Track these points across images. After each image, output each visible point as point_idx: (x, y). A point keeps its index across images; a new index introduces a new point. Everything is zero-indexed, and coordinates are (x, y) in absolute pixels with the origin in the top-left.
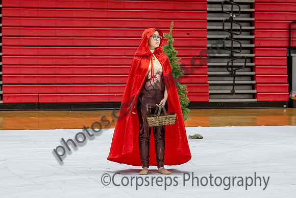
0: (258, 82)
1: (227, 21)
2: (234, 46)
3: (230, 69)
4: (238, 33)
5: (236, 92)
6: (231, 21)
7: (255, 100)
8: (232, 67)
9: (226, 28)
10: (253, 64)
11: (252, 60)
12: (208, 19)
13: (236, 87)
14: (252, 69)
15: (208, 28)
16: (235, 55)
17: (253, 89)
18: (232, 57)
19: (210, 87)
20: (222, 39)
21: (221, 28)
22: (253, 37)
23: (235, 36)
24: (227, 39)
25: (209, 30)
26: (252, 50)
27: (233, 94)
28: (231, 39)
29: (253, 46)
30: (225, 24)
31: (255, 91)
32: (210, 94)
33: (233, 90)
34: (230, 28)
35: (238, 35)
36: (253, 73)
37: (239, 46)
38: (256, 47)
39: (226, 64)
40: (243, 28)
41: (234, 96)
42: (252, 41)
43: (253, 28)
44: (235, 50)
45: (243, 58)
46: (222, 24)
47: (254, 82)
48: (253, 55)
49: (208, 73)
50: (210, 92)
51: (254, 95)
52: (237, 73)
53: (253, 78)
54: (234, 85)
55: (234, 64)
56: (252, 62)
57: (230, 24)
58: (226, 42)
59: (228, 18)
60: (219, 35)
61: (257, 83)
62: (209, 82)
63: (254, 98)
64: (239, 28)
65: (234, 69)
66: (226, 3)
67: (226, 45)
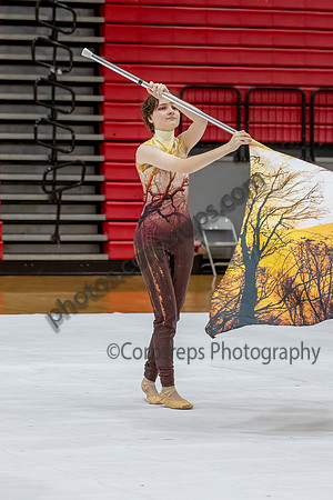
0: (111, 216)
1: (43, 83)
2: (58, 137)
3: (49, 188)
4: (68, 109)
5: (63, 238)
6: (51, 82)
7: (105, 257)
8: (54, 183)
9: (40, 97)
10: (100, 178)
11: (98, 168)
13: (62, 228)
14: (98, 188)
16: (61, 157)
17: (100, 232)
18: (54, 163)
19: (5, 228)
20: (31, 122)
21: (30, 97)
22: (100, 118)
23: (61, 117)
24: (43, 122)
26: (97, 147)
27: (55, 243)
28: (51, 121)
29: (100, 137)
30: (39, 88)
31: (104, 238)
32: (6, 242)
33: (56, 235)
34: (50, 98)
35: (67, 113)
36: (101, 198)
37: (69, 137)
38: (106, 140)
39: (40, 177)
40: (78, 98)
41: (59, 247)
42: (97, 127)
43: (100, 98)
44: (61, 147)
45: (78, 163)
46: (32, 88)
47: (102, 217)
48: (101, 158)
49: (2, 197)
50: (5, 238)
51: (102, 247)
52: (64, 198)
53: (99, 207)
54: (57, 223)
55: (59, 178)
56: (97, 173)
57: (49, 89)
58: (40, 128)
59: (45, 77)
61: (108, 220)
62: (3, 217)
63: (102, 252)
64: (69, 98)
65: (57, 187)
66: (41, 42)
67: (40, 136)
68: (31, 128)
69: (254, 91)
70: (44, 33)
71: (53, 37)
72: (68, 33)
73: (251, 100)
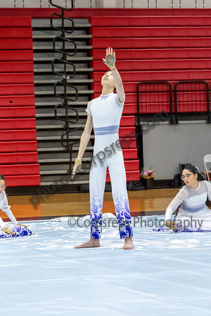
1: (59, 84)
2: (69, 114)
3: (65, 144)
4: (74, 98)
6: (64, 83)
8: (67, 141)
9: (57, 93)
12: (35, 82)
14: (93, 142)
15: (36, 93)
16: (71, 126)
18: (67, 129)
19: (41, 167)
20: (53, 107)
21: (52, 92)
23: (70, 103)
24: (59, 106)
25: (37, 96)
28: (65, 106)
30: (57, 87)
32: (42, 175)
33: (70, 170)
34: (63, 92)
35: (74, 101)
37: (75, 114)
39: (60, 138)
40: (79, 92)
43: (92, 92)
44: (70, 120)
46: (53, 88)
49: (38, 150)
50: (41, 173)
52: (74, 149)
54: (70, 163)
55: (70, 137)
57: (63, 88)
58: (58, 110)
59: (60, 81)
60: (50, 102)
62: (40, 161)
64: (74, 92)
65: (69, 143)
66: (57, 62)
67: (58, 115)
68: (53, 110)
69: (179, 83)
70: (58, 56)
71: (64, 58)
72: (72, 56)
73: (178, 89)
